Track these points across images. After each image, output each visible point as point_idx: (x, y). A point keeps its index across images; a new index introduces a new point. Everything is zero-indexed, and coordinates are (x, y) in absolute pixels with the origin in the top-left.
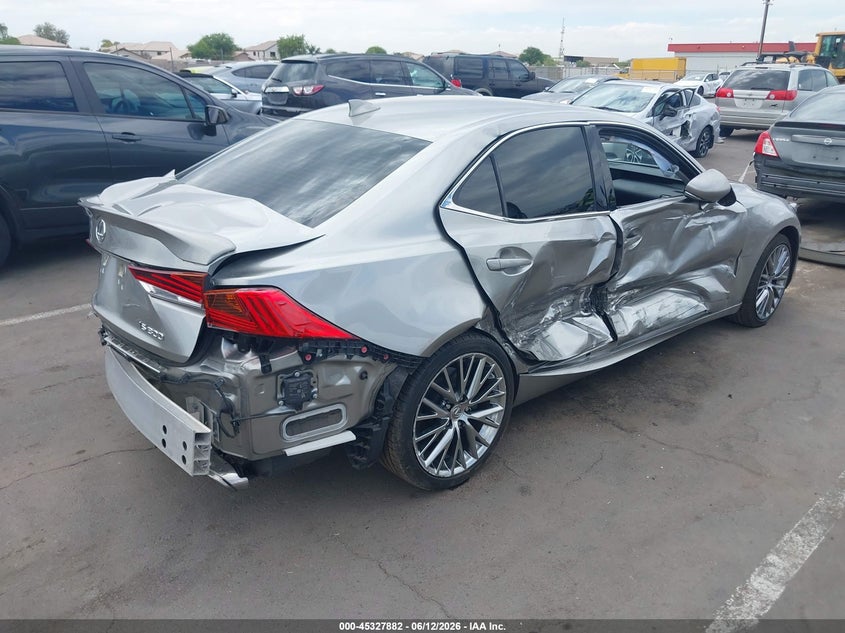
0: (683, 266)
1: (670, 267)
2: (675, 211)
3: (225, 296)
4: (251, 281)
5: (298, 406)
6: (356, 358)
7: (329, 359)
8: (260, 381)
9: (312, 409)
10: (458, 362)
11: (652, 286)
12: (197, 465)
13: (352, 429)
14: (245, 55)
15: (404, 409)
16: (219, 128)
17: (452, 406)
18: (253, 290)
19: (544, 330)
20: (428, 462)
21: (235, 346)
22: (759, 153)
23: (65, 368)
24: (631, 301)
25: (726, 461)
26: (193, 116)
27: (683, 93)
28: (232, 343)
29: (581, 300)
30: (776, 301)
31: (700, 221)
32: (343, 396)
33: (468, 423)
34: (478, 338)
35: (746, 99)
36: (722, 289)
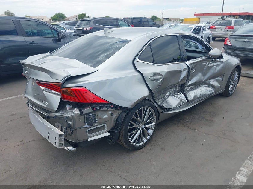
0: (208, 78)
1: (203, 79)
2: (205, 61)
3: (67, 90)
4: (75, 85)
5: (92, 125)
6: (109, 109)
7: (101, 109)
8: (80, 117)
9: (96, 126)
10: (141, 109)
11: (198, 84)
12: (60, 145)
13: (109, 132)
14: (68, 19)
15: (125, 125)
16: (62, 40)
17: (139, 123)
18: (77, 88)
19: (167, 99)
20: (132, 141)
21: (71, 106)
22: (225, 45)
23: (16, 114)
24: (192, 89)
25: (224, 138)
26: (54, 36)
27: (201, 27)
28: (70, 105)
29: (177, 89)
30: (234, 88)
31: (212, 64)
32: (106, 121)
33: (144, 129)
34: (147, 102)
35: (219, 29)
36: (219, 85)
